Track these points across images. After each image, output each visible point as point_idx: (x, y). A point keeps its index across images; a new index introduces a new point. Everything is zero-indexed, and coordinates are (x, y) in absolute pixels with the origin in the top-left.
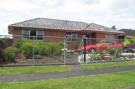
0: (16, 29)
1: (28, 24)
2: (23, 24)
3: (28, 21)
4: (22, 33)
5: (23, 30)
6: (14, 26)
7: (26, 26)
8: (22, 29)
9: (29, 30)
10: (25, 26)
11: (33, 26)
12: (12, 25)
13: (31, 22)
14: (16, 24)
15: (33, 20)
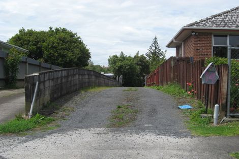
0: (199, 33)
1: (223, 21)
2: (213, 23)
3: (220, 15)
4: (211, 42)
5: (215, 36)
6: (195, 27)
7: (222, 28)
8: (211, 34)
9: (226, 36)
10: (218, 28)
11: (236, 27)
12: (191, 26)
13: (227, 16)
14: (197, 23)
15: (229, 12)
